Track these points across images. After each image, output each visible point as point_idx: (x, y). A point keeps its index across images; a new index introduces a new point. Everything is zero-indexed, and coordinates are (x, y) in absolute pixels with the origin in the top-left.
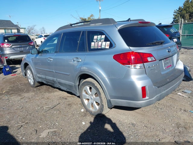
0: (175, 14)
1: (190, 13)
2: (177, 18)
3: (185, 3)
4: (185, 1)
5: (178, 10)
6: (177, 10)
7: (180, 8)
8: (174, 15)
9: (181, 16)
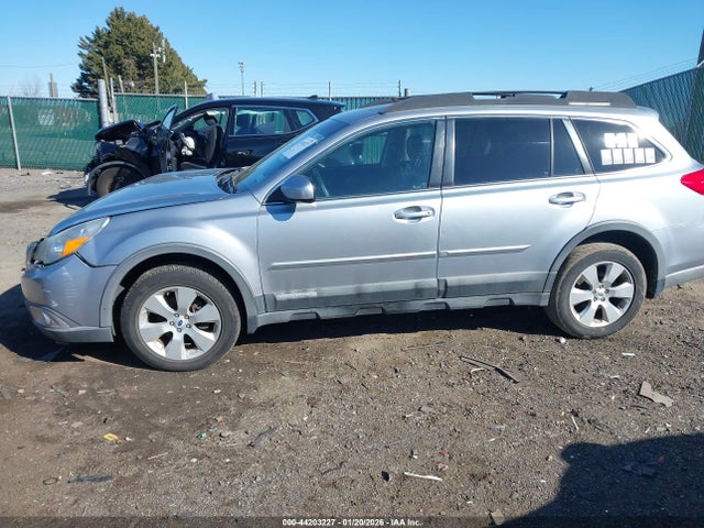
0: (85, 52)
1: (139, 57)
2: (95, 70)
3: (112, 20)
4: (112, 14)
5: (92, 38)
6: (87, 38)
7: (98, 34)
8: (81, 55)
9: (108, 61)
